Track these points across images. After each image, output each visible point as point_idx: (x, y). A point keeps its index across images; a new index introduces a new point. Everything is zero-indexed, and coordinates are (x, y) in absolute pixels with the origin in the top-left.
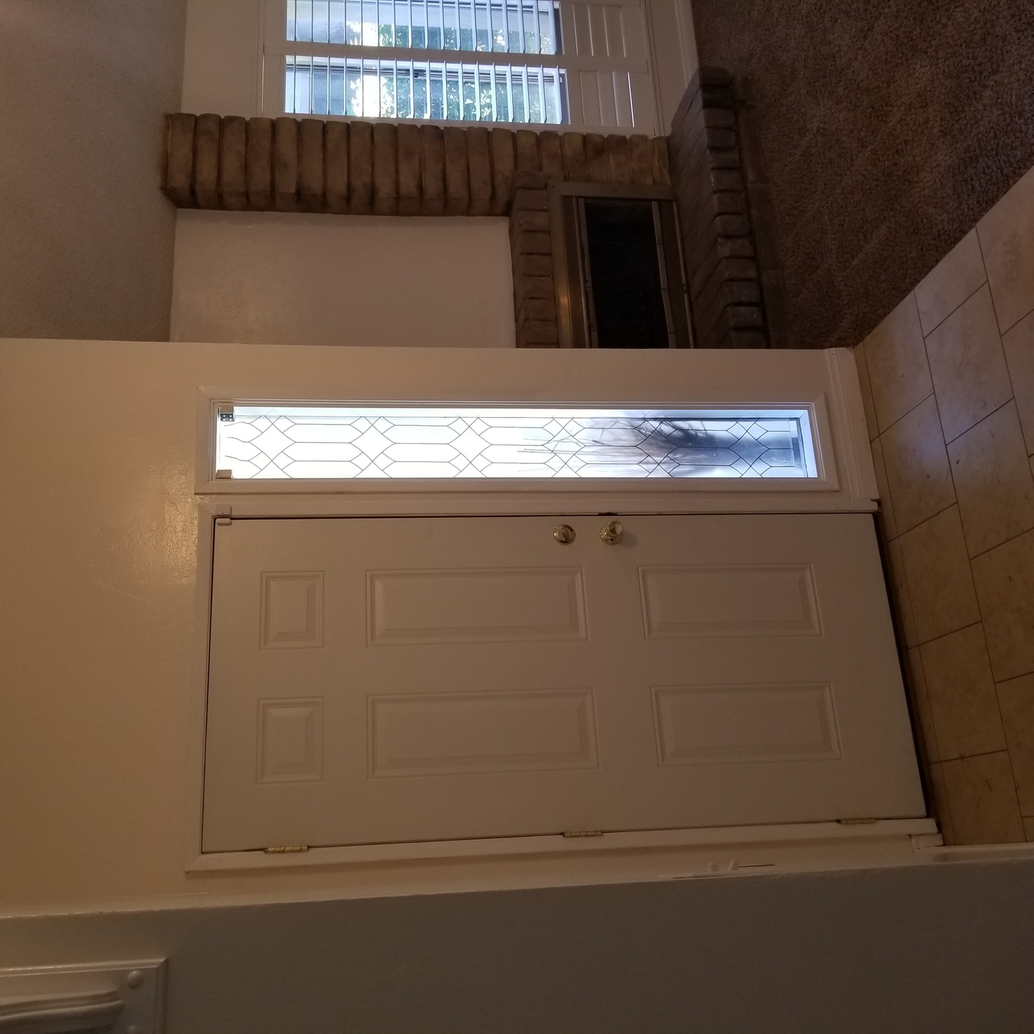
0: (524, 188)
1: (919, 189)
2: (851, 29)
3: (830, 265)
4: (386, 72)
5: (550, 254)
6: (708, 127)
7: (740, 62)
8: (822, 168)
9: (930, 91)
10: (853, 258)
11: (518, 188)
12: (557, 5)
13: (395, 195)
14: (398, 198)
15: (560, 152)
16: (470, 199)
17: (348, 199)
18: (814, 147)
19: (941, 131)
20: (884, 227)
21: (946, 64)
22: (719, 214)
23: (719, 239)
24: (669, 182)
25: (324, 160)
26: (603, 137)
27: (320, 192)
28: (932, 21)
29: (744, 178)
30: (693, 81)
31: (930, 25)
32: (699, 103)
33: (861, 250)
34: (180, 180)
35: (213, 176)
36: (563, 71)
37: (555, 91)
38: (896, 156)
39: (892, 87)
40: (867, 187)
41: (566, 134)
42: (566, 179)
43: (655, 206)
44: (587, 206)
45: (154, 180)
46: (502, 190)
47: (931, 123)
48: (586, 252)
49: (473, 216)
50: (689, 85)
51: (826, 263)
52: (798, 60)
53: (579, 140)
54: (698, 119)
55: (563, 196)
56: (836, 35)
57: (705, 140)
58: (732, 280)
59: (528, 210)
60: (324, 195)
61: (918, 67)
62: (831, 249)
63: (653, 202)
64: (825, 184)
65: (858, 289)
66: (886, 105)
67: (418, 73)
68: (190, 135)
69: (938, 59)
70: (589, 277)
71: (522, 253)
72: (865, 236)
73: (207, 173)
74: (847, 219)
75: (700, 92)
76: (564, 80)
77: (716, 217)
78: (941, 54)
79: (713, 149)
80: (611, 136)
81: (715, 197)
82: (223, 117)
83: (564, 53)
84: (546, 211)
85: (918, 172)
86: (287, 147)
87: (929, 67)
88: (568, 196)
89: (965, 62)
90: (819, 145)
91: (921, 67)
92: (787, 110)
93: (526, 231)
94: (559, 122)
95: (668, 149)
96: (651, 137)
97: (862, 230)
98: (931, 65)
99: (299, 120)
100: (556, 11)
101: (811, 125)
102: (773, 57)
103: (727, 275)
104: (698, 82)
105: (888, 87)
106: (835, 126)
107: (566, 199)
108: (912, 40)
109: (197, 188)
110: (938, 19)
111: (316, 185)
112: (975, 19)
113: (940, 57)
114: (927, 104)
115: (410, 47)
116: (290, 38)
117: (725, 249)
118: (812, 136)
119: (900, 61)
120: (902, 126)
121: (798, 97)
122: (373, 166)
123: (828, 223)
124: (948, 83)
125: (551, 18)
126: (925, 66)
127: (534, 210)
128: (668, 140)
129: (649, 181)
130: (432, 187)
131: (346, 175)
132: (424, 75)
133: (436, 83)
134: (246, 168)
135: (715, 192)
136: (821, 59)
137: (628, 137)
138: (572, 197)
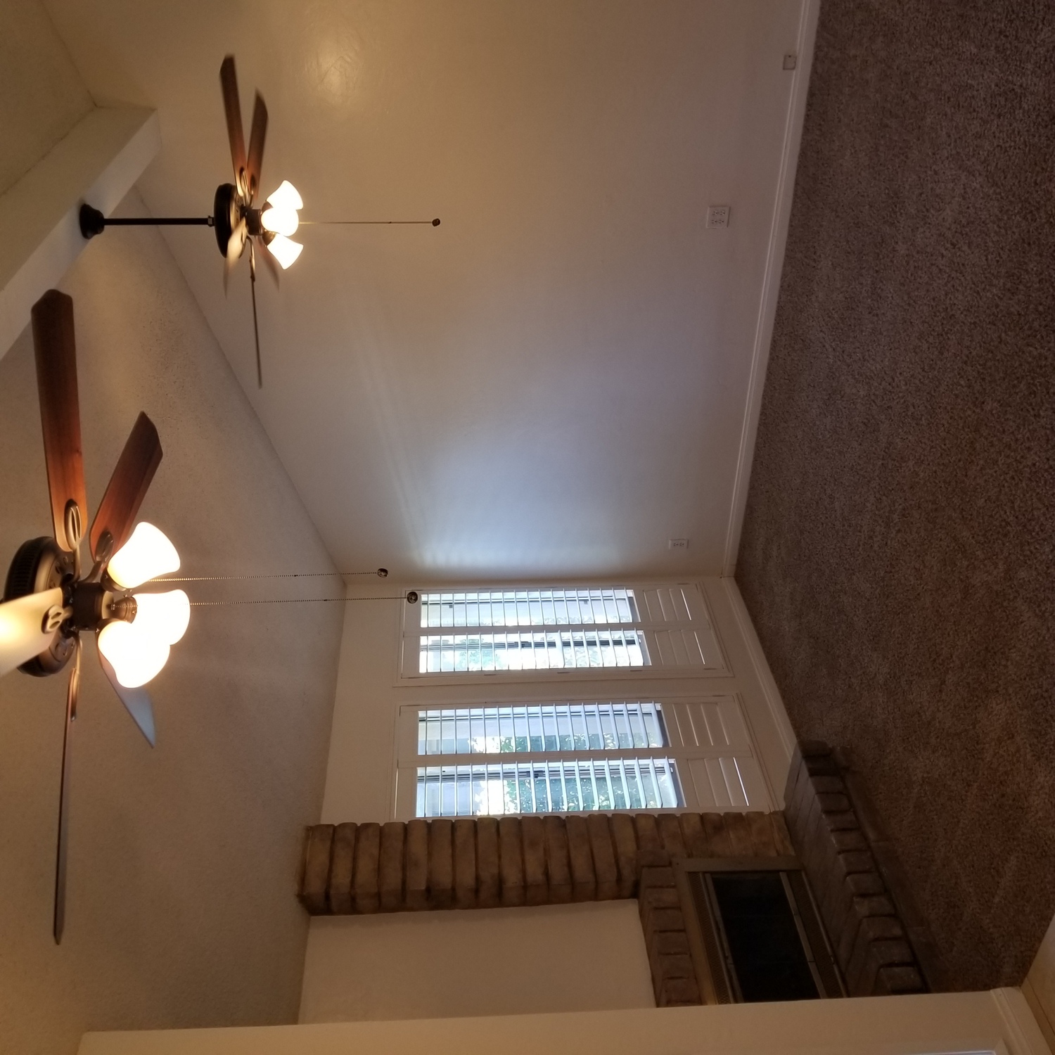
0: (651, 866)
1: (1033, 813)
2: (926, 687)
3: (973, 910)
4: (508, 775)
5: (683, 931)
6: (818, 793)
7: (836, 735)
8: (937, 815)
9: (1012, 723)
10: (993, 897)
11: (643, 867)
12: (659, 707)
13: (523, 884)
14: (525, 886)
15: (680, 832)
16: (597, 882)
17: (477, 891)
18: (924, 797)
19: (1034, 755)
20: (1012, 858)
21: (1018, 697)
22: (849, 873)
23: (854, 898)
24: (793, 853)
25: (453, 856)
26: (719, 815)
27: (450, 886)
28: (994, 665)
29: (865, 838)
30: (795, 754)
31: (993, 668)
32: (805, 773)
33: (998, 886)
34: (315, 886)
35: (348, 880)
36: (672, 761)
37: (666, 779)
38: (1002, 788)
39: (977, 728)
40: (985, 823)
41: (683, 815)
42: (690, 856)
43: (783, 877)
44: (715, 882)
45: (292, 888)
46: (627, 872)
47: (1022, 750)
48: (721, 926)
49: (601, 900)
50: (792, 759)
51: (969, 907)
52: (888, 723)
53: (697, 819)
54: (808, 788)
55: (689, 873)
56: (914, 695)
57: (818, 806)
58: (876, 939)
59: (655, 887)
60: (453, 889)
61: (994, 706)
62: (969, 892)
63: (781, 873)
64: (945, 829)
65: (1008, 927)
66: (978, 743)
67: (538, 774)
68: (328, 844)
69: (1010, 695)
70: (728, 954)
71: (655, 931)
72: (998, 871)
73: (342, 877)
74: (975, 858)
75: (803, 763)
76: (674, 769)
77: (846, 876)
78: (1010, 690)
79: (828, 812)
80: (727, 814)
81: (841, 857)
82: (359, 825)
83: (671, 746)
84: (674, 887)
85: (1026, 798)
86: (418, 847)
87: (1004, 703)
88: (694, 873)
89: (1033, 692)
90: (928, 793)
91: (997, 704)
92: (890, 769)
93: (656, 908)
94: (674, 806)
95: (786, 822)
96: (767, 812)
97: (993, 866)
98: (1006, 701)
99: (430, 821)
100: (659, 713)
101: (916, 777)
102: (865, 725)
103: (871, 935)
104: (799, 754)
105: (974, 728)
106: (937, 773)
107: (692, 875)
108: (982, 683)
109: (332, 892)
110: (998, 662)
111: (445, 880)
112: (1029, 655)
113: (1011, 692)
114: (1013, 736)
115: (529, 751)
116: (421, 752)
117: (862, 908)
118: (919, 787)
119: (977, 704)
120: (998, 759)
121: (897, 754)
122: (500, 857)
123: (959, 867)
124: (1025, 712)
125: (655, 718)
126: (1001, 703)
127: (661, 887)
128: (784, 814)
129: (773, 854)
130: (558, 873)
131: (474, 869)
132: (544, 776)
133: (556, 782)
134: (379, 870)
135: (839, 853)
136: (908, 717)
137: (744, 814)
138: (698, 872)
